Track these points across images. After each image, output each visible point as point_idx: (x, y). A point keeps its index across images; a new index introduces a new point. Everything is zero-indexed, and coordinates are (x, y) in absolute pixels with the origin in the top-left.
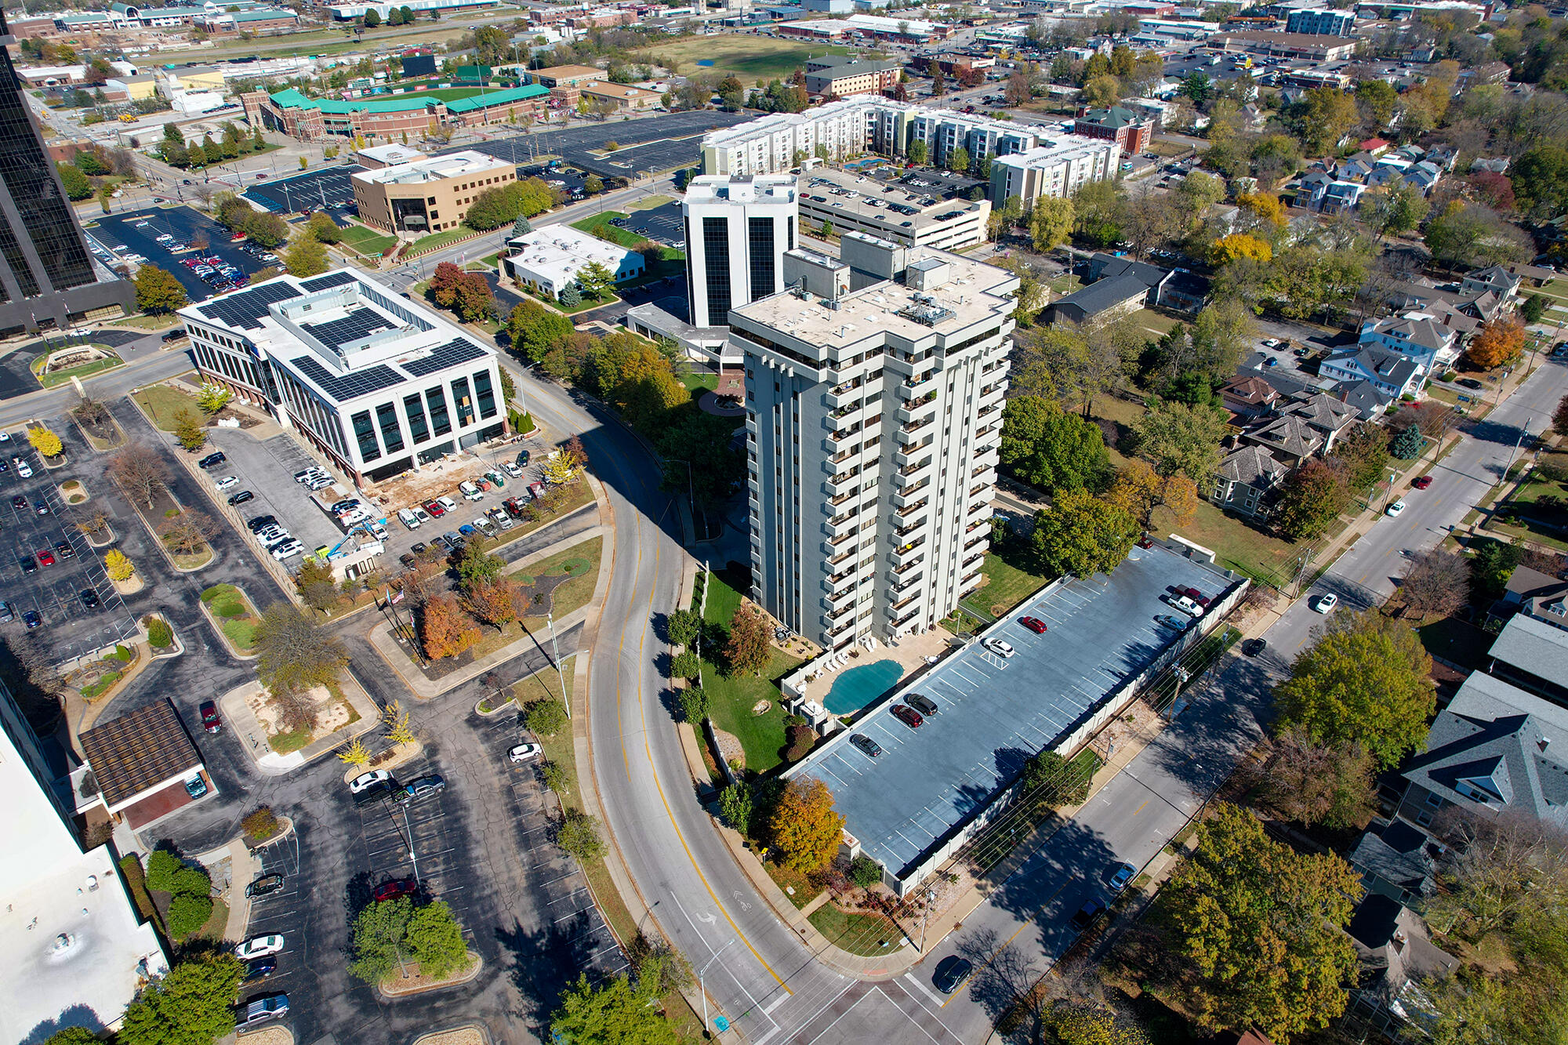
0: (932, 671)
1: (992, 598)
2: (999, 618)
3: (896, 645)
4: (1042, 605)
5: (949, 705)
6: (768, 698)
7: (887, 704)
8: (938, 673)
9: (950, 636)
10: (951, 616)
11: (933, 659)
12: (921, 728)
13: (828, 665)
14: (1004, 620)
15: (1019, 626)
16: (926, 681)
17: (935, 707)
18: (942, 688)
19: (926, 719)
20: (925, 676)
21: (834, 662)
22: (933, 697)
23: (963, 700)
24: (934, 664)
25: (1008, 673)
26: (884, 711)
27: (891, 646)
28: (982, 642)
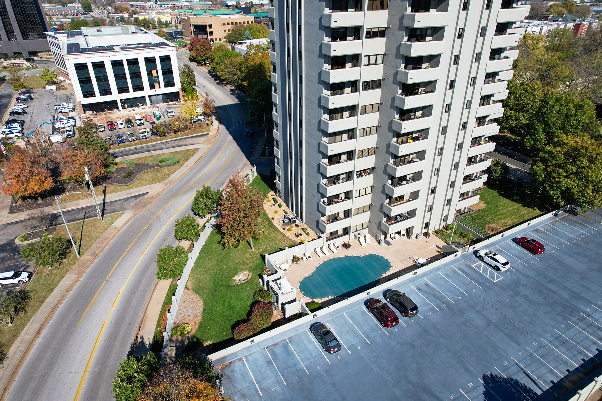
0: (420, 271)
1: (488, 219)
2: (495, 235)
3: (389, 244)
4: (537, 231)
5: (433, 310)
6: (251, 270)
7: (363, 296)
8: (425, 274)
9: (442, 243)
10: (446, 228)
11: (422, 261)
12: (395, 329)
13: (319, 251)
14: (499, 237)
15: (514, 245)
16: (411, 281)
17: (415, 308)
18: (426, 290)
19: (402, 320)
20: (410, 275)
21: (325, 249)
22: (416, 298)
23: (449, 306)
24: (422, 265)
25: (502, 286)
26: (357, 303)
27: (383, 243)
28: (476, 252)
